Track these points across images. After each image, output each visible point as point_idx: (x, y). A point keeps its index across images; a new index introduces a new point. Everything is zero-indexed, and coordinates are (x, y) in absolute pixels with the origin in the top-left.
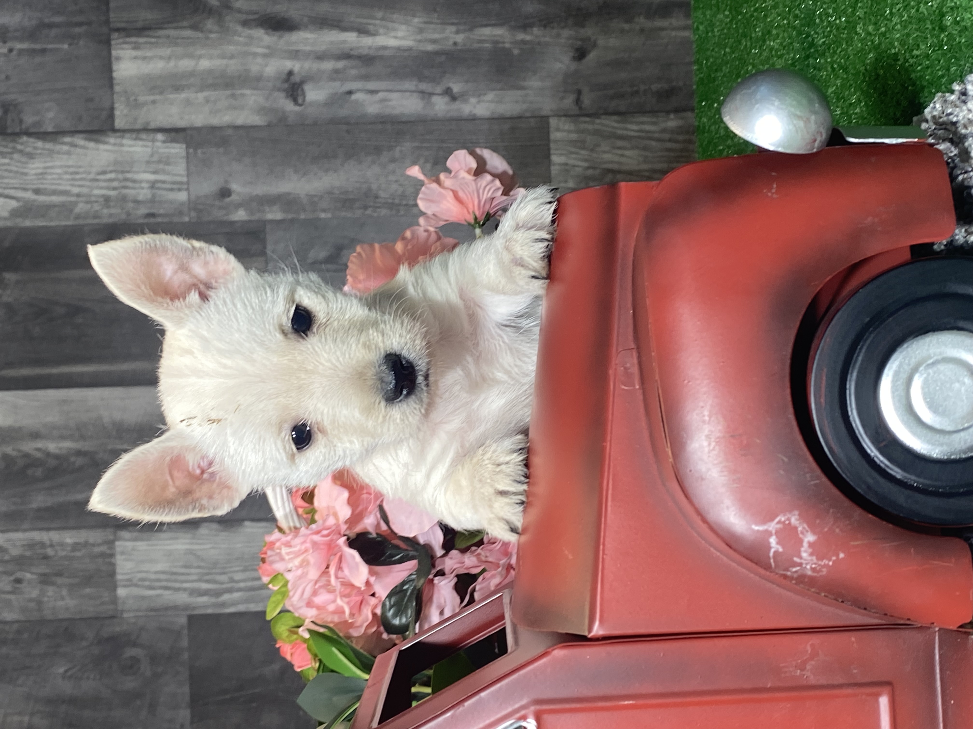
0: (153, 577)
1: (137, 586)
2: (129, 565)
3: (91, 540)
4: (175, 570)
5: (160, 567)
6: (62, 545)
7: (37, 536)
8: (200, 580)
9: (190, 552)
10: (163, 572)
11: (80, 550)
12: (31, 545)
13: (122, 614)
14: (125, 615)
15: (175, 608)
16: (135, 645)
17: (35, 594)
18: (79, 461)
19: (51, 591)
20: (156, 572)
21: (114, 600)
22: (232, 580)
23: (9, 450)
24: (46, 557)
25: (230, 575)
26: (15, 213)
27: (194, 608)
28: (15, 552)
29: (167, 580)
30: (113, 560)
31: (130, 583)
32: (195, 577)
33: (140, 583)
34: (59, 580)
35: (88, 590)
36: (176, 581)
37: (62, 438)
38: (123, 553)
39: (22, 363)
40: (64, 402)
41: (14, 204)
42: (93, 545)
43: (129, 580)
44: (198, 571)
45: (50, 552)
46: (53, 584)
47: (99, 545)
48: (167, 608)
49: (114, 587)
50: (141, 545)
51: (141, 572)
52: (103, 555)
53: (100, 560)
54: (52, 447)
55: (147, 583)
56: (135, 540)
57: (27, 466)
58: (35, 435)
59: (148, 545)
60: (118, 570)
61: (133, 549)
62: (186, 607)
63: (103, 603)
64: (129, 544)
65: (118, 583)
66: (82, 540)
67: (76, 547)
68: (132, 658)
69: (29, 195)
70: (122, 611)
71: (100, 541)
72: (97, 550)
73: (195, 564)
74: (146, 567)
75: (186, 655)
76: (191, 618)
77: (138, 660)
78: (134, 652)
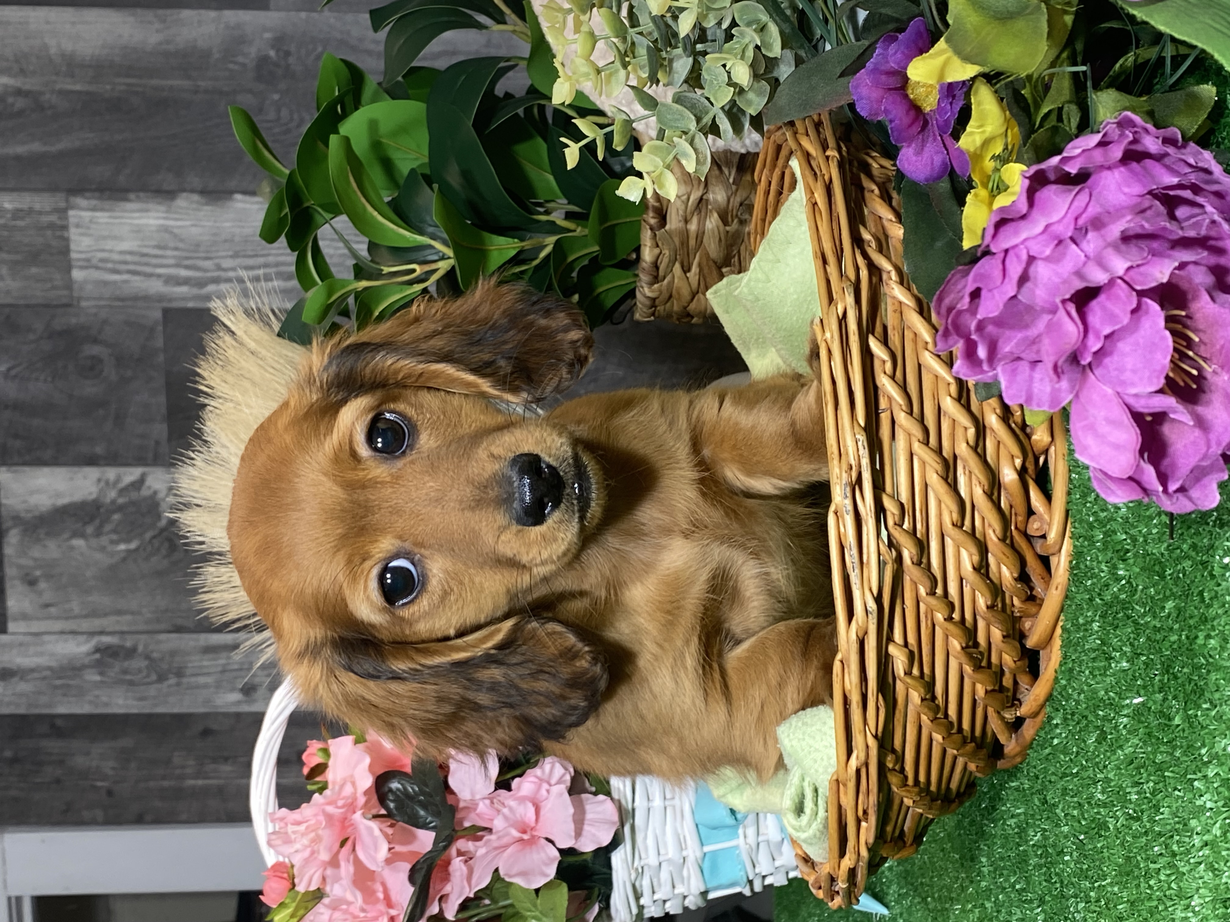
0: (116, 257)
1: (97, 268)
2: (86, 241)
3: (37, 207)
4: (145, 250)
5: (125, 246)
8: (177, 266)
9: (166, 229)
10: (131, 253)
11: (22, 218)
13: (78, 302)
14: (84, 304)
15: (146, 298)
16: (95, 341)
18: (20, 103)
20: (121, 253)
21: (69, 284)
22: (219, 268)
25: (217, 261)
27: (170, 300)
29: (135, 263)
30: (66, 235)
31: (88, 265)
32: (171, 261)
33: (100, 265)
35: (34, 270)
36: (147, 264)
38: (77, 226)
42: (40, 213)
43: (88, 260)
44: (176, 253)
47: (48, 213)
48: (136, 298)
49: (68, 268)
50: (102, 217)
51: (103, 250)
52: (51, 226)
53: (49, 233)
55: (110, 265)
56: (94, 209)
59: (110, 217)
60: (73, 246)
61: (91, 221)
62: (161, 298)
63: (54, 288)
64: (86, 215)
65: (74, 263)
66: (25, 206)
67: (17, 214)
68: (93, 357)
70: (79, 299)
71: (48, 209)
72: (45, 219)
73: (172, 244)
74: (109, 245)
75: (161, 358)
76: (166, 312)
77: (101, 361)
78: (95, 350)
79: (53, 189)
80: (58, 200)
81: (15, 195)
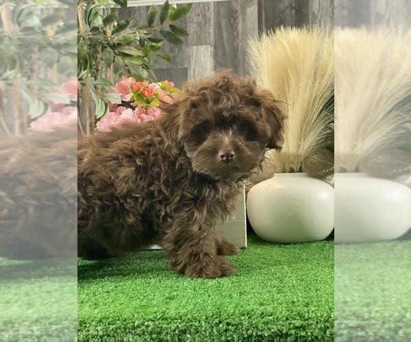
0: (199, 56)
2: (203, 50)
3: (211, 38)
4: (201, 63)
5: (202, 59)
6: (210, 29)
7: (212, 21)
8: (198, 71)
9: (206, 69)
12: (209, 19)
15: (190, 64)
16: (179, 51)
17: (195, 21)
18: (235, 34)
19: (195, 25)
21: (192, 45)
23: (239, 12)
24: (206, 24)
26: (314, 13)
27: (189, 70)
28: (208, 14)
29: (198, 61)
31: (197, 50)
33: (197, 53)
34: (199, 28)
35: (195, 37)
36: (198, 64)
37: (243, 28)
38: (207, 47)
39: (266, 16)
40: (254, 29)
41: (316, 13)
42: (209, 38)
44: (201, 70)
45: (208, 25)
46: (198, 26)
48: (189, 61)
49: (196, 45)
50: (209, 53)
51: (201, 53)
52: (206, 41)
54: (240, 26)
55: (197, 55)
56: (211, 51)
57: (234, 18)
58: (243, 20)
59: (209, 55)
60: (202, 46)
62: (190, 67)
63: (191, 42)
64: (209, 50)
65: (198, 46)
66: (211, 35)
67: (209, 33)
69: (319, 17)
70: (189, 48)
71: (210, 40)
72: (208, 40)
73: (203, 70)
74: (202, 55)
75: (175, 67)
76: (187, 69)
77: (174, 52)
78: (177, 51)
79: (215, 42)
80: (213, 43)
81: (213, 32)
